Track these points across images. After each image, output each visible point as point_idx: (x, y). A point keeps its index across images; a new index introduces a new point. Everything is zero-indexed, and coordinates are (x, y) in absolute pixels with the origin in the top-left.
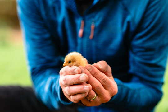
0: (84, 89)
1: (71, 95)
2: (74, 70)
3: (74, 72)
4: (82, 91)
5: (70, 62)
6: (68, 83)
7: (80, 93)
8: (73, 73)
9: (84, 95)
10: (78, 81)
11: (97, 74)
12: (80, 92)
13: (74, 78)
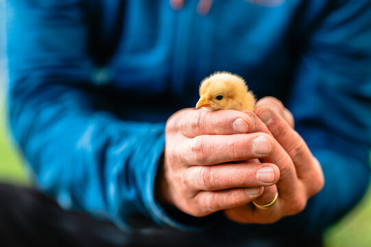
0: (258, 175)
1: (201, 191)
2: (234, 120)
3: (231, 128)
4: (251, 180)
5: (219, 98)
6: (211, 158)
7: (242, 187)
8: (228, 129)
9: (252, 194)
10: (244, 154)
11: (284, 134)
12: (244, 184)
13: (233, 145)
